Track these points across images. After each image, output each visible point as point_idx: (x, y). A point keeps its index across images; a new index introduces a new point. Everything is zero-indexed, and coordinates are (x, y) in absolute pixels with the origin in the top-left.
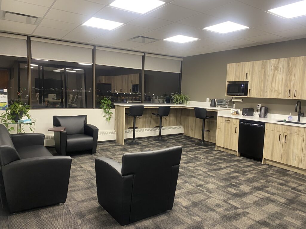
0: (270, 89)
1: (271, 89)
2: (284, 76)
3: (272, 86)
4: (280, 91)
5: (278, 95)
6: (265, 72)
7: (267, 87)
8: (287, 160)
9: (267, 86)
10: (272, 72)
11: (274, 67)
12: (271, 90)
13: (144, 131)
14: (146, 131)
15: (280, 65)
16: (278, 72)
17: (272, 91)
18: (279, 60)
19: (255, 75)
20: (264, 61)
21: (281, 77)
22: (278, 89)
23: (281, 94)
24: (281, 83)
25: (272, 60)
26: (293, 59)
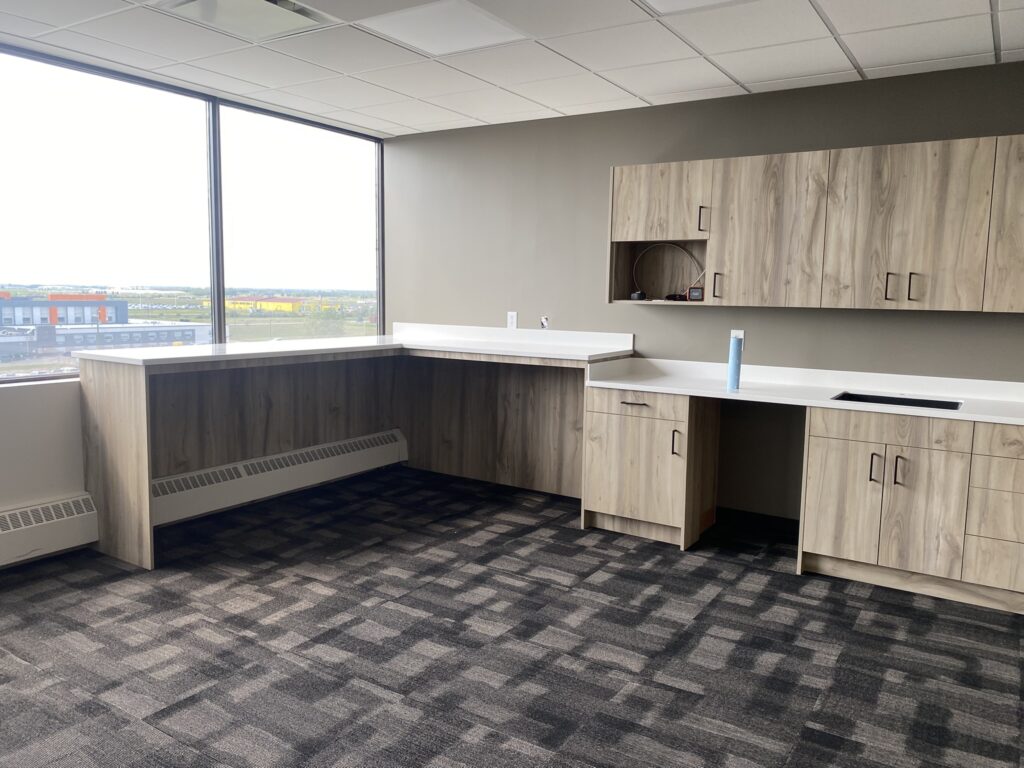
0: (804, 271)
1: (808, 270)
2: (859, 219)
3: (809, 259)
4: (846, 279)
5: (837, 294)
6: (778, 203)
7: (789, 263)
8: (902, 554)
9: (790, 257)
10: (809, 201)
11: (819, 183)
12: (809, 276)
13: (239, 476)
14: (249, 474)
15: (843, 175)
16: (835, 203)
17: (810, 278)
18: (838, 156)
19: (736, 217)
20: (771, 159)
21: (846, 222)
22: (839, 272)
23: (850, 289)
24: (847, 247)
25: (806, 156)
26: (893, 151)
